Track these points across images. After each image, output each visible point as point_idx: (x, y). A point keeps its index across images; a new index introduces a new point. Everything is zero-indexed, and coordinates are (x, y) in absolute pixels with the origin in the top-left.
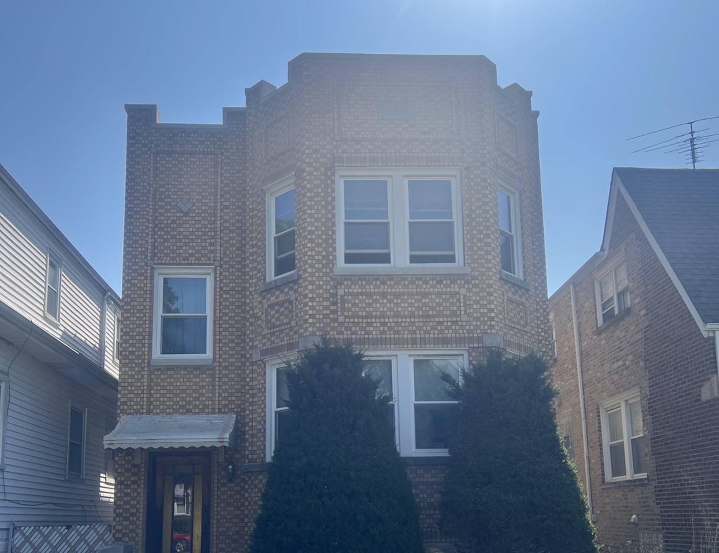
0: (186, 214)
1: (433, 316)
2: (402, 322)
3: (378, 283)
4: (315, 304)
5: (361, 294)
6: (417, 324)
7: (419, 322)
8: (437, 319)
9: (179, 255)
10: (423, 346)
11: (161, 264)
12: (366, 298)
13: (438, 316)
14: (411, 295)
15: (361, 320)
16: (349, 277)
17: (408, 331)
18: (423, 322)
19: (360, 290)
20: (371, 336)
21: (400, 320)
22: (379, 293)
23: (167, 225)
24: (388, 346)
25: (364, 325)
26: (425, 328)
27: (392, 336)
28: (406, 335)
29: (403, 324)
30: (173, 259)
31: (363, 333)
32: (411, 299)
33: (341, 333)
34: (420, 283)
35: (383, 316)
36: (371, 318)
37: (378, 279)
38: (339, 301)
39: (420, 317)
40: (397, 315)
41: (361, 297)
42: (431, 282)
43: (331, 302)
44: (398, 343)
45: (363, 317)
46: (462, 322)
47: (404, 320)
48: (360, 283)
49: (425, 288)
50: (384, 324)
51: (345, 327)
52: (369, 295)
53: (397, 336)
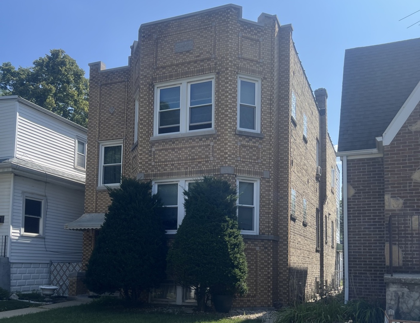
0: (112, 114)
1: (197, 159)
2: (181, 163)
3: (171, 143)
4: (142, 156)
5: (162, 150)
6: (188, 164)
7: (189, 162)
8: (198, 161)
9: (109, 135)
10: (191, 175)
11: (102, 140)
12: (165, 152)
13: (199, 159)
14: (186, 148)
15: (162, 164)
16: (158, 141)
17: (184, 167)
18: (191, 162)
19: (162, 148)
20: (166, 172)
21: (180, 162)
22: (171, 149)
23: (105, 121)
24: (174, 176)
25: (164, 166)
26: (192, 166)
27: (176, 171)
28: (183, 170)
29: (182, 164)
30: (107, 137)
31: (163, 170)
32: (186, 150)
33: (153, 171)
34: (191, 141)
35: (173, 161)
36: (166, 162)
37: (171, 141)
38: (152, 154)
39: (190, 159)
40: (179, 159)
41: (162, 151)
42: (196, 140)
43: (149, 155)
44: (179, 174)
45: (163, 162)
46: (211, 161)
47: (182, 162)
48: (162, 144)
49: (194, 144)
50: (173, 165)
51: (155, 168)
52: (166, 150)
53: (178, 171)
